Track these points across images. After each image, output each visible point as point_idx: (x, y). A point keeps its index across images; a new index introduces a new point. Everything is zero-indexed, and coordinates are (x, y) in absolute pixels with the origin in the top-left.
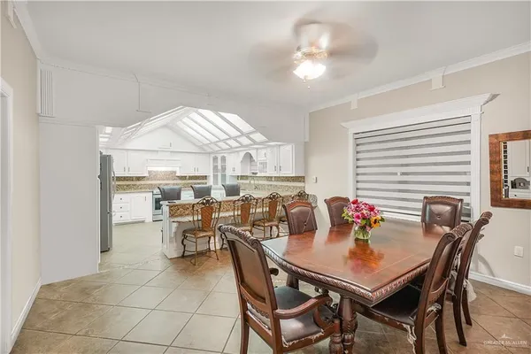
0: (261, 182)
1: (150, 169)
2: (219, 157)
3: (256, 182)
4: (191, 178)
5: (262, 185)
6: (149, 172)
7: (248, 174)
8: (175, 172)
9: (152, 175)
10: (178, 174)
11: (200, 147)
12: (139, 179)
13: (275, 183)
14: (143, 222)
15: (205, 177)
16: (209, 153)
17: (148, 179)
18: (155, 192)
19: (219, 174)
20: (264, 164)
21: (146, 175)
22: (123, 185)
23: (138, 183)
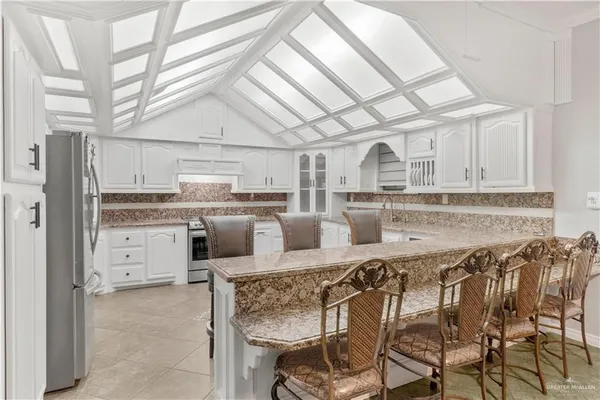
0: (409, 207)
1: (183, 178)
2: (312, 155)
3: (399, 206)
4: (259, 197)
5: (410, 213)
6: (183, 185)
7: (375, 189)
8: (229, 186)
9: (188, 191)
10: (234, 190)
11: (277, 137)
12: (162, 198)
13: (452, 209)
14: (169, 284)
15: (284, 197)
16: (293, 150)
17: (180, 199)
18: (193, 224)
19: (313, 191)
20: (428, 167)
21: (178, 191)
22: (135, 211)
23: (162, 206)
